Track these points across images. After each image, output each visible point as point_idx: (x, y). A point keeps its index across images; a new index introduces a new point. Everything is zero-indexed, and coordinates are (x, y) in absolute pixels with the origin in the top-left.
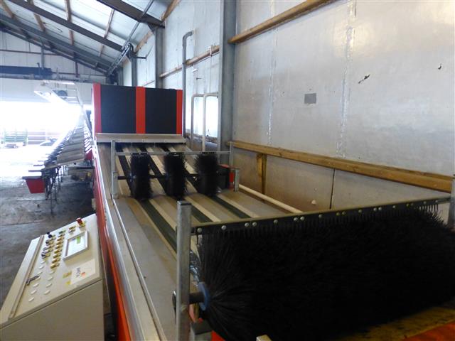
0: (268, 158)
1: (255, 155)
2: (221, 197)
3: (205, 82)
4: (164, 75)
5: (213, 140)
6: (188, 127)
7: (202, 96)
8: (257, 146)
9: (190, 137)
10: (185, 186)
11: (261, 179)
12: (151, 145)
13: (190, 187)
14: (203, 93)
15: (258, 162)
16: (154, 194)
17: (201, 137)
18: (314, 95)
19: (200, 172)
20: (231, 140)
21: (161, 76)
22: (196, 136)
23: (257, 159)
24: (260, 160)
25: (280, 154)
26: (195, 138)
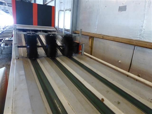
0: (95, 39)
1: (88, 37)
2: (75, 58)
3: (64, 4)
4: (46, 3)
5: (67, 30)
6: (56, 25)
7: (63, 11)
8: (89, 33)
9: (57, 29)
10: (57, 52)
11: (90, 48)
12: (40, 31)
13: (59, 52)
14: (63, 10)
15: (89, 41)
16: (39, 56)
17: (62, 29)
18: (125, 6)
19: (64, 45)
20: (76, 30)
21: (45, 3)
22: (60, 28)
23: (89, 39)
24: (91, 40)
25: (103, 37)
26: (59, 29)
